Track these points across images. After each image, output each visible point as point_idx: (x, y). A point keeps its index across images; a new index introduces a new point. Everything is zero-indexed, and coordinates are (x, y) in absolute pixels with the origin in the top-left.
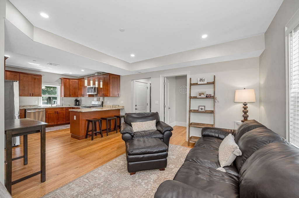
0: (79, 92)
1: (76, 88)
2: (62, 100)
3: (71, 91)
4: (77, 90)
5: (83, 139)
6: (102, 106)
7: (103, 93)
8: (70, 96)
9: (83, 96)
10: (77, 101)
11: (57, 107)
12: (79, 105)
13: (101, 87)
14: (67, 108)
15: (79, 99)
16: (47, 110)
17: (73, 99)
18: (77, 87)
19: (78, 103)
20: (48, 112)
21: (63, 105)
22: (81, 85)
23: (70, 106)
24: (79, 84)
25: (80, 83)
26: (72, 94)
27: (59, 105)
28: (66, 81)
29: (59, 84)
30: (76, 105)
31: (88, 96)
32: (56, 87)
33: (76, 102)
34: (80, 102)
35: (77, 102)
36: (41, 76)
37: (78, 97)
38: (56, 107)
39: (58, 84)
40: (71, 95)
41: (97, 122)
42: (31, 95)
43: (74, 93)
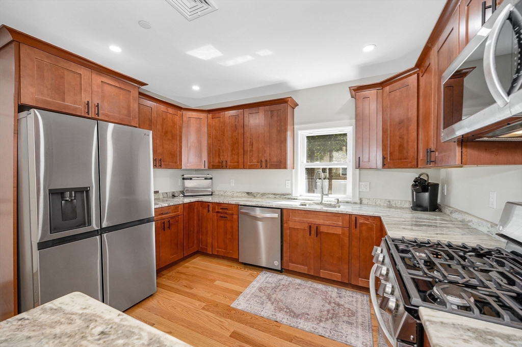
0: (420, 138)
1: (410, 121)
4: (412, 127)
12: (434, 208)
14: (357, 217)
19: (428, 194)
21: (365, 201)
22: (426, 97)
25: (423, 84)
27: (351, 199)
30: (418, 207)
33: (418, 192)
35: (426, 190)
36: (284, 103)
37: (416, 166)
40: (388, 156)
42: (264, 165)
43: (397, 148)
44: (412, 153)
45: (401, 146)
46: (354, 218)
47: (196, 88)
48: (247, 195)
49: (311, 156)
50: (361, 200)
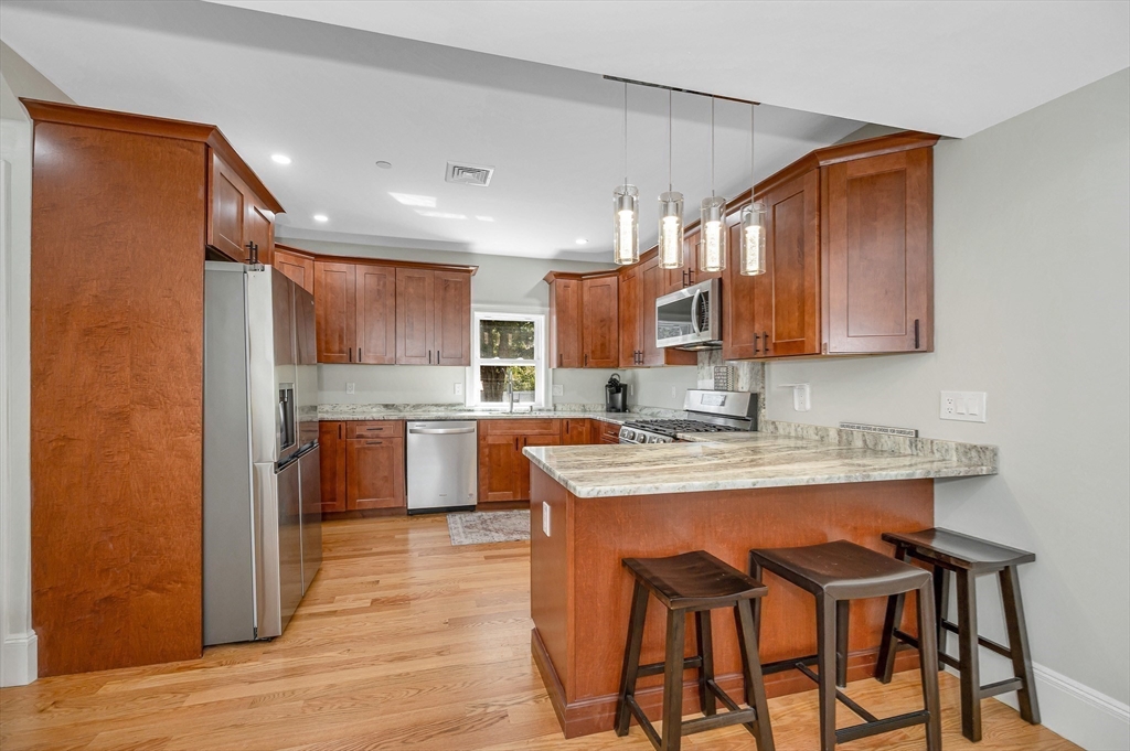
0: (621, 339)
1: (611, 320)
2: (553, 382)
3: (588, 340)
4: (614, 327)
5: (598, 730)
6: (755, 429)
7: (759, 330)
8: (583, 362)
9: (638, 358)
10: (615, 387)
11: (533, 415)
12: (625, 408)
13: (753, 264)
14: (568, 421)
15: (624, 376)
16: (483, 425)
17: (598, 378)
18: (614, 312)
19: (620, 396)
20: (490, 440)
21: (559, 407)
22: (629, 304)
23: (585, 411)
24: (622, 296)
25: (625, 290)
26: (593, 352)
27: (543, 406)
28: (566, 286)
29: (542, 305)
30: (612, 408)
31: (661, 360)
32: (532, 323)
33: (612, 393)
34: (631, 391)
35: (618, 391)
36: (466, 272)
37: (618, 366)
38: (527, 416)
39: (539, 308)
40: (590, 355)
41: (714, 612)
42: (434, 358)
43: (599, 347)
44: (613, 353)
45: (603, 345)
46: (565, 423)
47: (321, 218)
48: (383, 409)
49: (486, 350)
50: (555, 406)
